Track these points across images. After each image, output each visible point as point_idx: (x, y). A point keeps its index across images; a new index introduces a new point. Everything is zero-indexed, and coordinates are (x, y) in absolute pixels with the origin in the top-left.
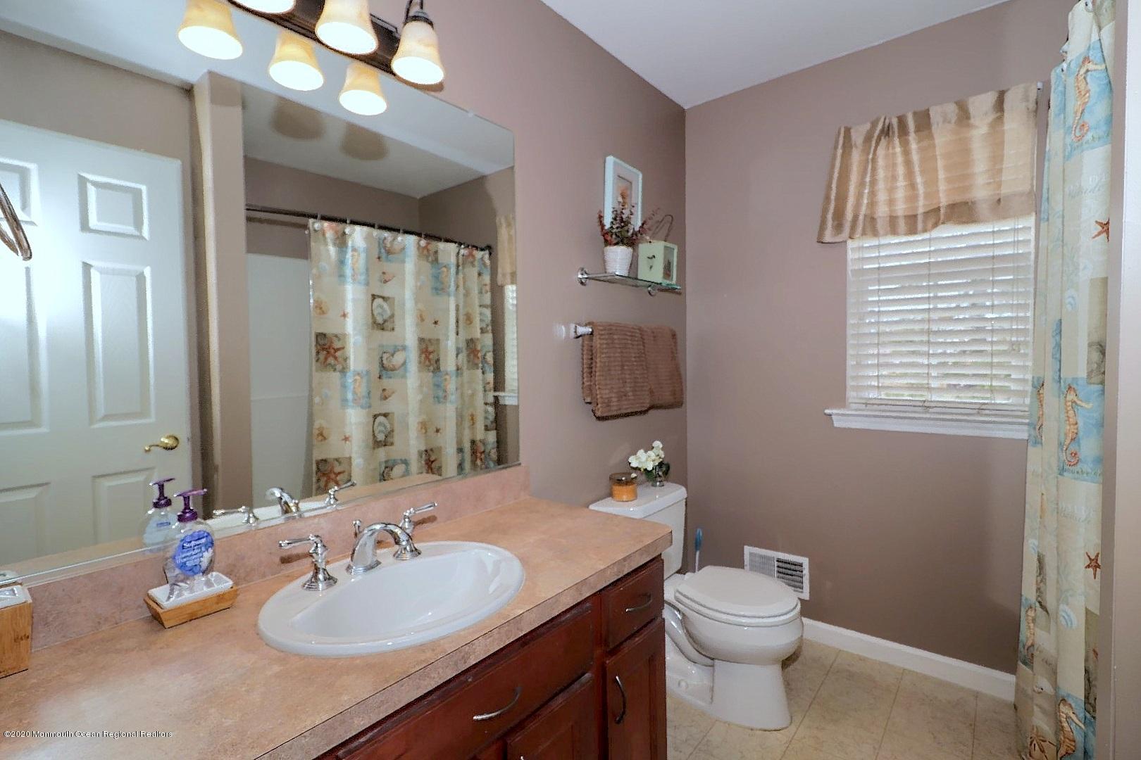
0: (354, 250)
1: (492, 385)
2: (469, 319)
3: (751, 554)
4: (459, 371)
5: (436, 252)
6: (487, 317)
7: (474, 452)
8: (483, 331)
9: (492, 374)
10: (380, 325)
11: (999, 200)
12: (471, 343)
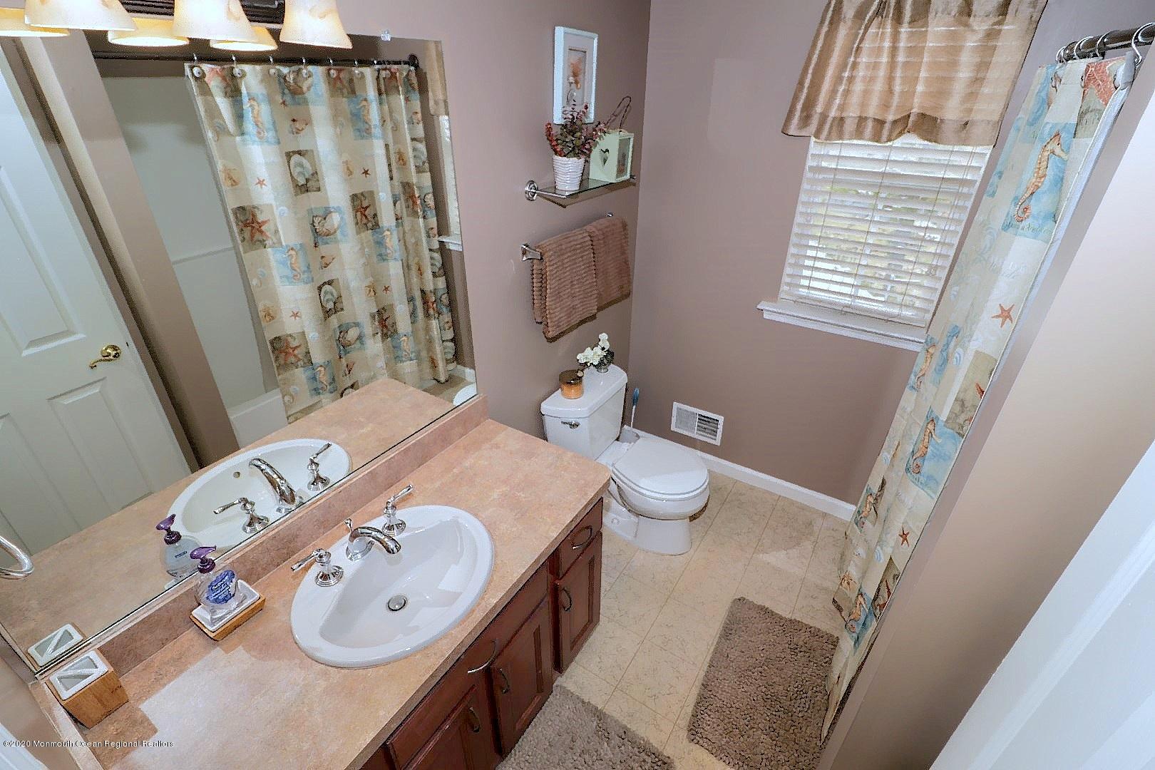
0: (251, 99)
1: (435, 231)
2: (401, 158)
3: (679, 409)
4: (400, 221)
5: (351, 81)
6: (422, 153)
7: (425, 302)
8: (419, 170)
9: (435, 218)
10: (305, 186)
11: (966, 123)
12: (407, 186)
